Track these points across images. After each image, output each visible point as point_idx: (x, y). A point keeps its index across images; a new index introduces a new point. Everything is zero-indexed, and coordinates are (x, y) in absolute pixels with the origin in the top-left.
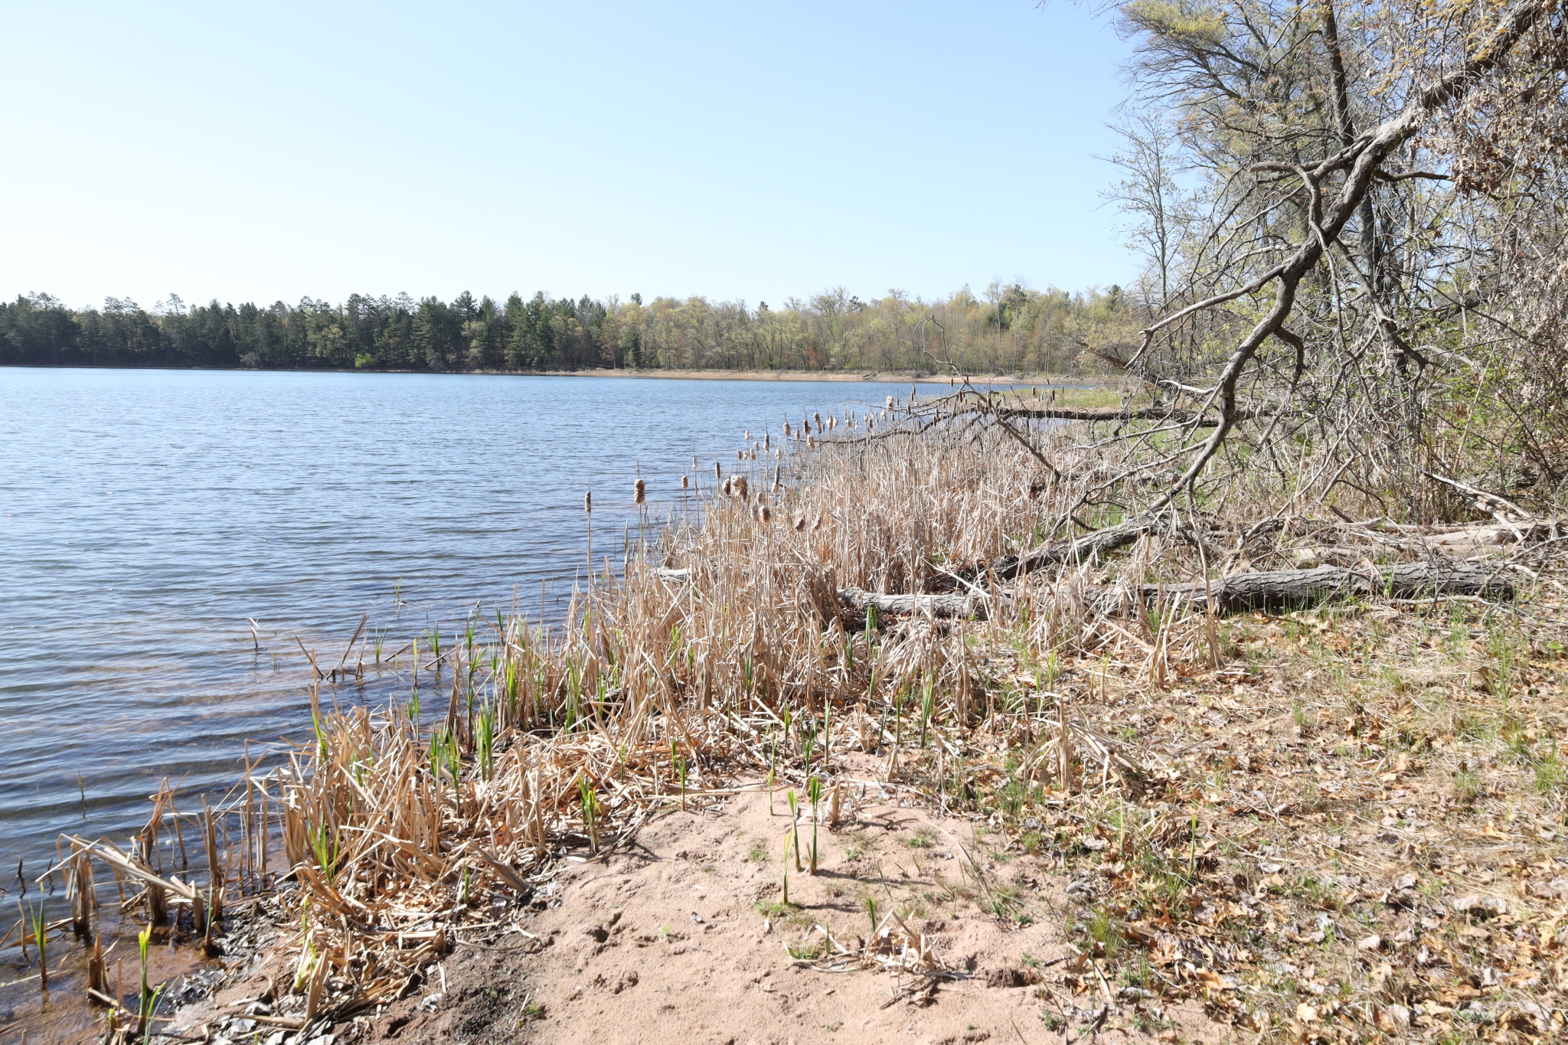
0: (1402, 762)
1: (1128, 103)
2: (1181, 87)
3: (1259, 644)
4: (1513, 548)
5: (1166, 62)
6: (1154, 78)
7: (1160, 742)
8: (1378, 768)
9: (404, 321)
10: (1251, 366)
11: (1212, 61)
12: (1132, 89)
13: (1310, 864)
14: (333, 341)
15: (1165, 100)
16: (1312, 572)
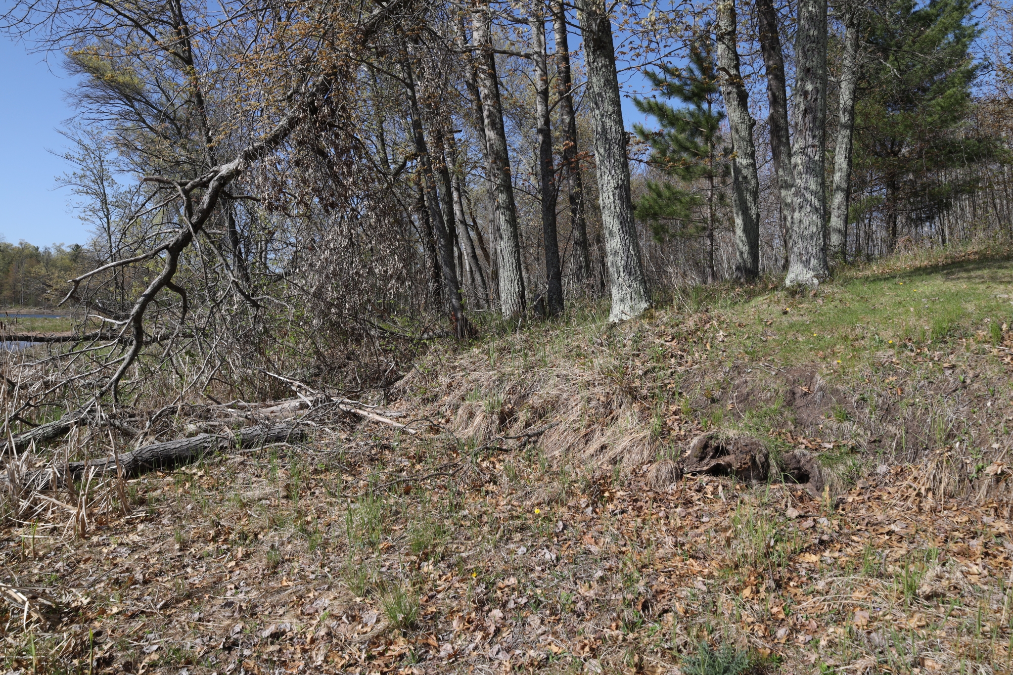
0: (240, 552)
1: (76, 119)
2: (116, 116)
3: (159, 491)
4: (306, 412)
5: (103, 98)
6: (94, 106)
7: (78, 579)
8: (226, 560)
10: (152, 307)
11: (136, 104)
12: (78, 111)
13: (178, 638)
15: (104, 123)
16: (193, 439)
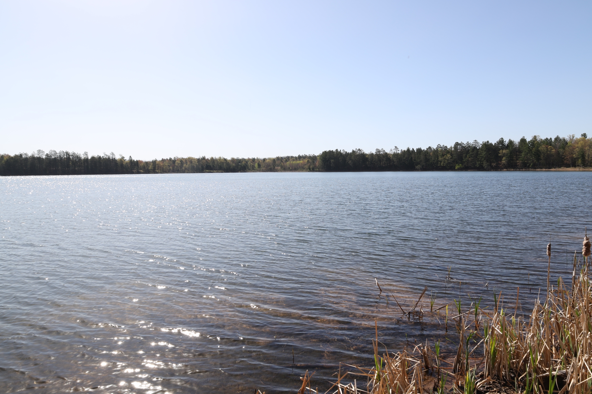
9: (475, 151)
14: (448, 160)
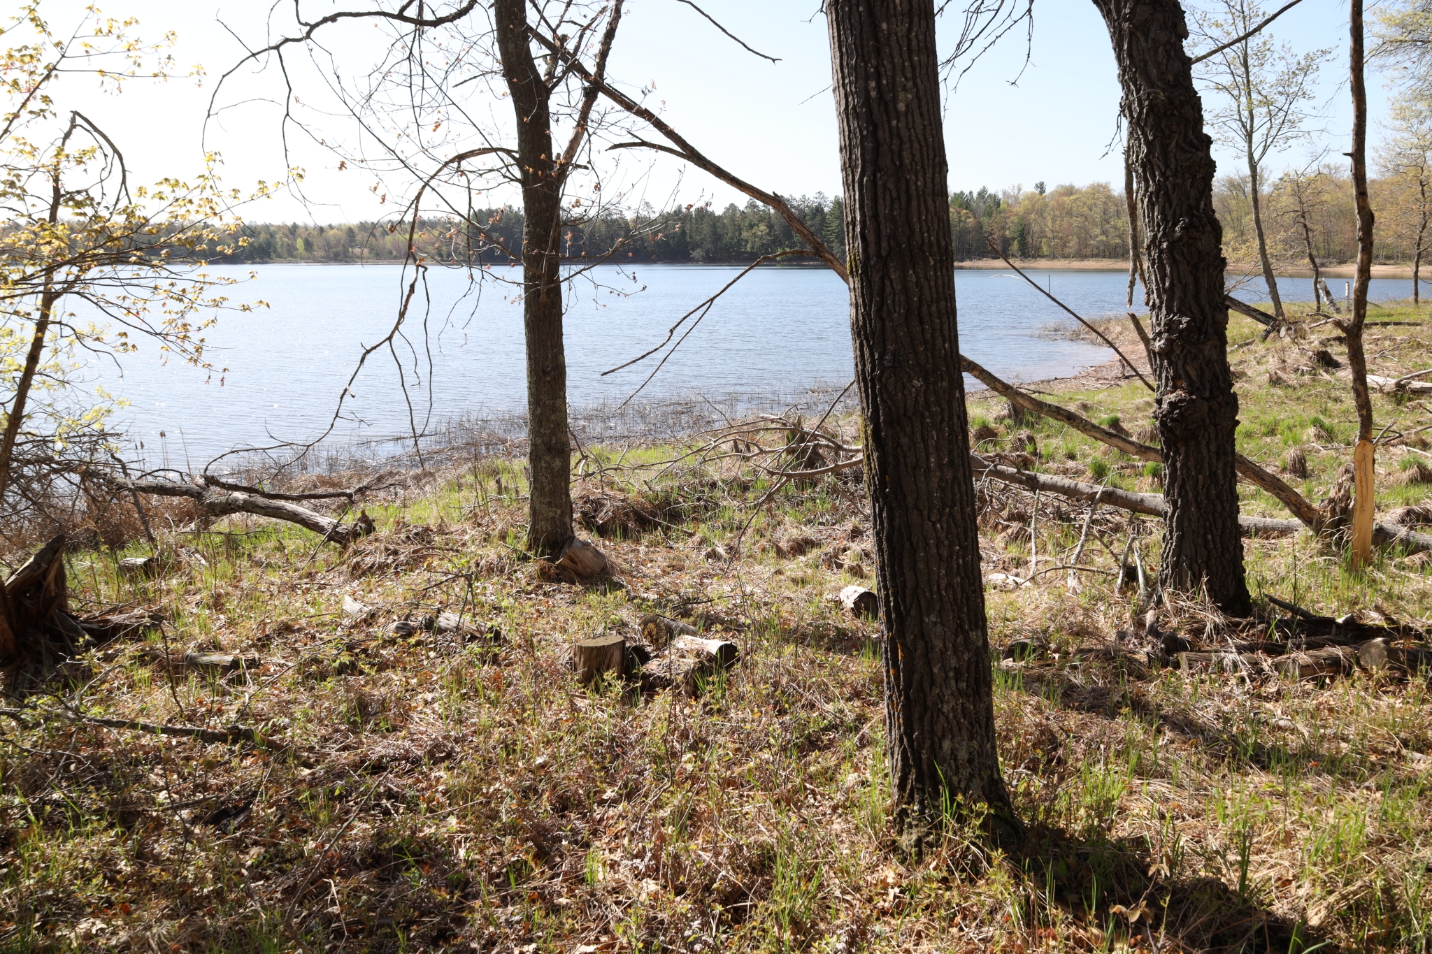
14: (761, 238)
